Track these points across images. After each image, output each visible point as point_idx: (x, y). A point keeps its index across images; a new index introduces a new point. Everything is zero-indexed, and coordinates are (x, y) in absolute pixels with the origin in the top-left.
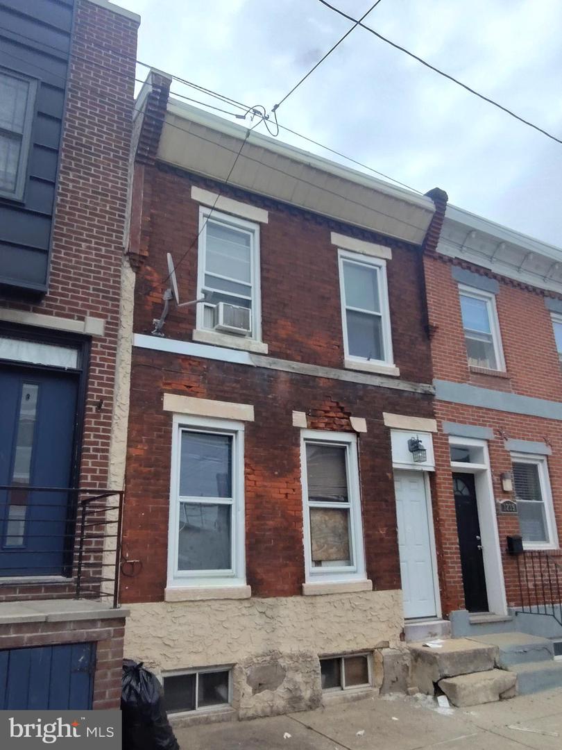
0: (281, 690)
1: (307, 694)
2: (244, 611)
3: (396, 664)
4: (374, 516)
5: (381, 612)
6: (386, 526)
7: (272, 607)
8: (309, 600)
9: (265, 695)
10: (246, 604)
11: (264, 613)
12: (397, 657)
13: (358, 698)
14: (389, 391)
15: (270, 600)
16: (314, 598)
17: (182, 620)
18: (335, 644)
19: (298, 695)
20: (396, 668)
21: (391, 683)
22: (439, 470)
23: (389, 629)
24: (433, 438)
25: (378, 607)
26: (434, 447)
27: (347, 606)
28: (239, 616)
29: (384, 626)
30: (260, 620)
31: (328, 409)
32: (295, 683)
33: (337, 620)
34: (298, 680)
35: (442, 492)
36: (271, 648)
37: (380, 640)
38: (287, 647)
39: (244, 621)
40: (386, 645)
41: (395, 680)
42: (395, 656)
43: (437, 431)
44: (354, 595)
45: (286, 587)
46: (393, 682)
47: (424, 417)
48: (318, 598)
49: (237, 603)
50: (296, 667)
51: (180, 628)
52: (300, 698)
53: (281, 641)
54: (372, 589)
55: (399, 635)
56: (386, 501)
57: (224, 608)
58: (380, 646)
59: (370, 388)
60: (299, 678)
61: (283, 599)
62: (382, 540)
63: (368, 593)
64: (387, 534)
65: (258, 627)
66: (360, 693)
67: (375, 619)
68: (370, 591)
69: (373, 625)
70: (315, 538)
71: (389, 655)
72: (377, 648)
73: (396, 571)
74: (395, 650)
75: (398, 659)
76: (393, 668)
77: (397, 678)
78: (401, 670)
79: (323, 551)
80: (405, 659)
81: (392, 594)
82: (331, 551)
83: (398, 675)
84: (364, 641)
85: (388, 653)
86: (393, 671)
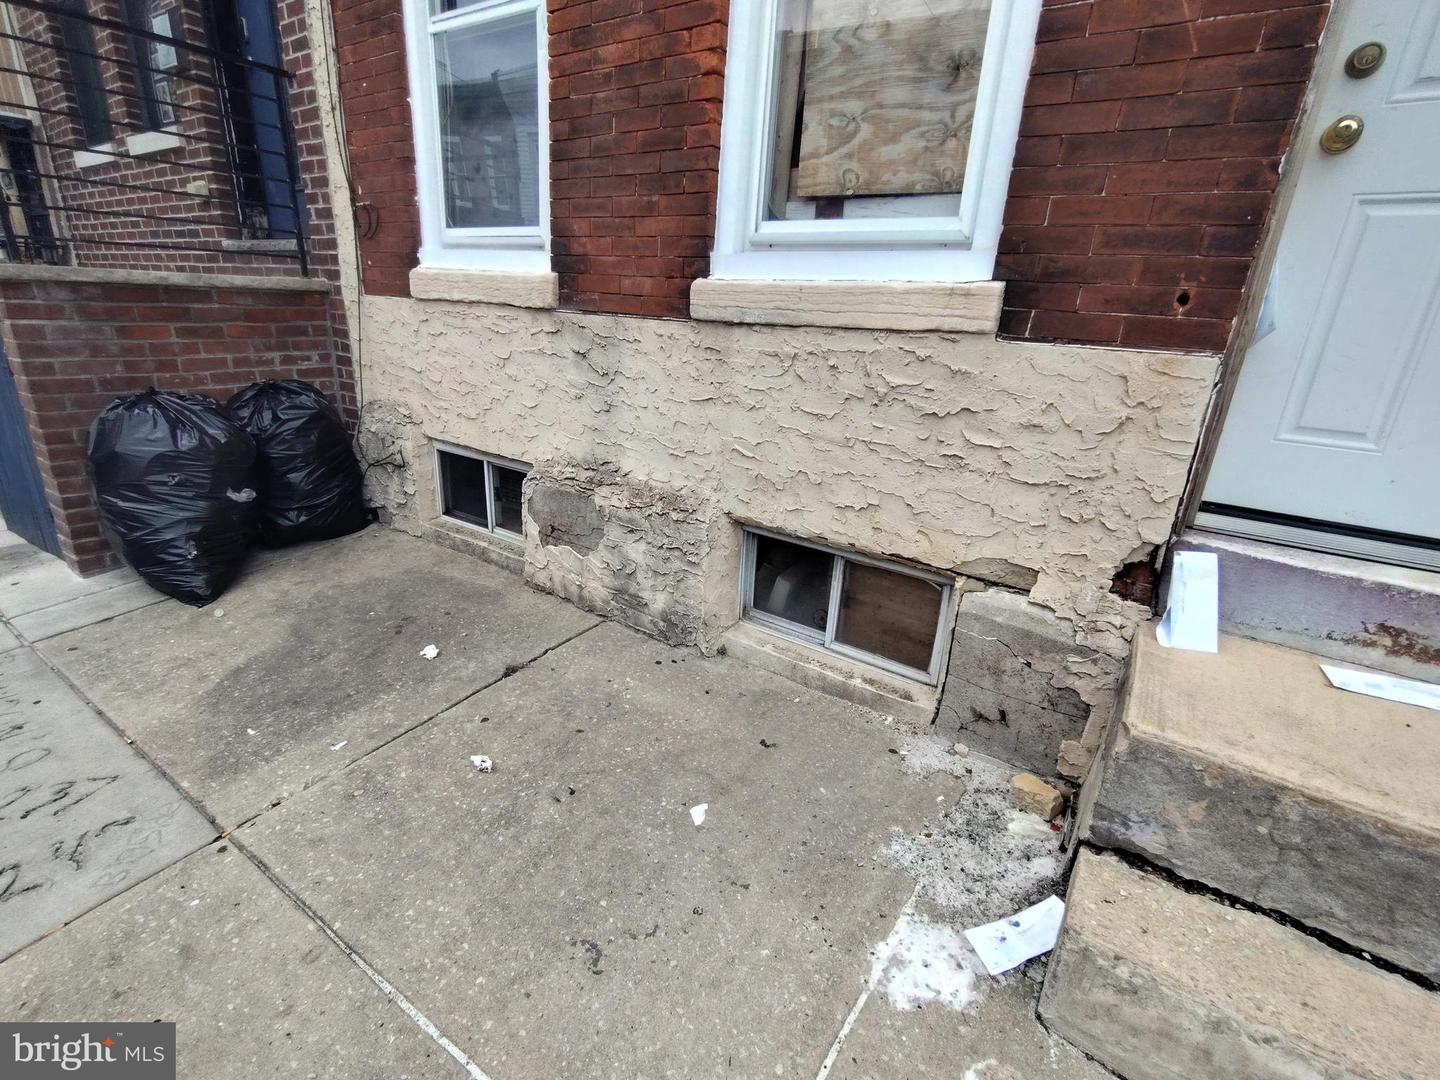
0: (595, 561)
1: (658, 602)
2: (544, 341)
3: (1009, 664)
5: (1026, 442)
7: (605, 342)
8: (708, 337)
9: (563, 554)
10: (546, 323)
11: (584, 356)
12: (1030, 644)
13: (844, 693)
15: (597, 322)
16: (722, 331)
17: (441, 343)
18: (787, 502)
19: (632, 590)
20: (1005, 678)
21: (968, 715)
23: (1054, 524)
25: (1011, 414)
27: (851, 383)
28: (532, 352)
29: (1030, 504)
30: (574, 374)
32: (626, 561)
33: (806, 425)
34: (633, 555)
36: (602, 454)
37: (991, 550)
38: (640, 466)
39: (543, 368)
40: (1019, 580)
41: (994, 715)
42: (1028, 634)
44: (893, 343)
45: (647, 285)
46: (979, 717)
48: (738, 333)
49: (526, 317)
50: (630, 521)
51: (440, 360)
52: (638, 603)
53: (627, 444)
54: (991, 324)
55: (1110, 567)
57: (504, 327)
58: (983, 572)
60: (637, 552)
61: (632, 323)
62: (1157, 43)
63: (966, 345)
65: (573, 392)
66: (857, 682)
67: (986, 461)
68: (981, 333)
69: (968, 482)
70: (820, 100)
71: (999, 619)
72: (969, 577)
73: (1221, 244)
74: (1049, 615)
75: (1037, 653)
76: (997, 672)
77: (1003, 714)
78: (1035, 697)
79: (850, 156)
80: (1075, 669)
81: (1124, 370)
82: (888, 152)
83: (1010, 706)
84: (909, 531)
85: (1000, 611)
86: (988, 682)
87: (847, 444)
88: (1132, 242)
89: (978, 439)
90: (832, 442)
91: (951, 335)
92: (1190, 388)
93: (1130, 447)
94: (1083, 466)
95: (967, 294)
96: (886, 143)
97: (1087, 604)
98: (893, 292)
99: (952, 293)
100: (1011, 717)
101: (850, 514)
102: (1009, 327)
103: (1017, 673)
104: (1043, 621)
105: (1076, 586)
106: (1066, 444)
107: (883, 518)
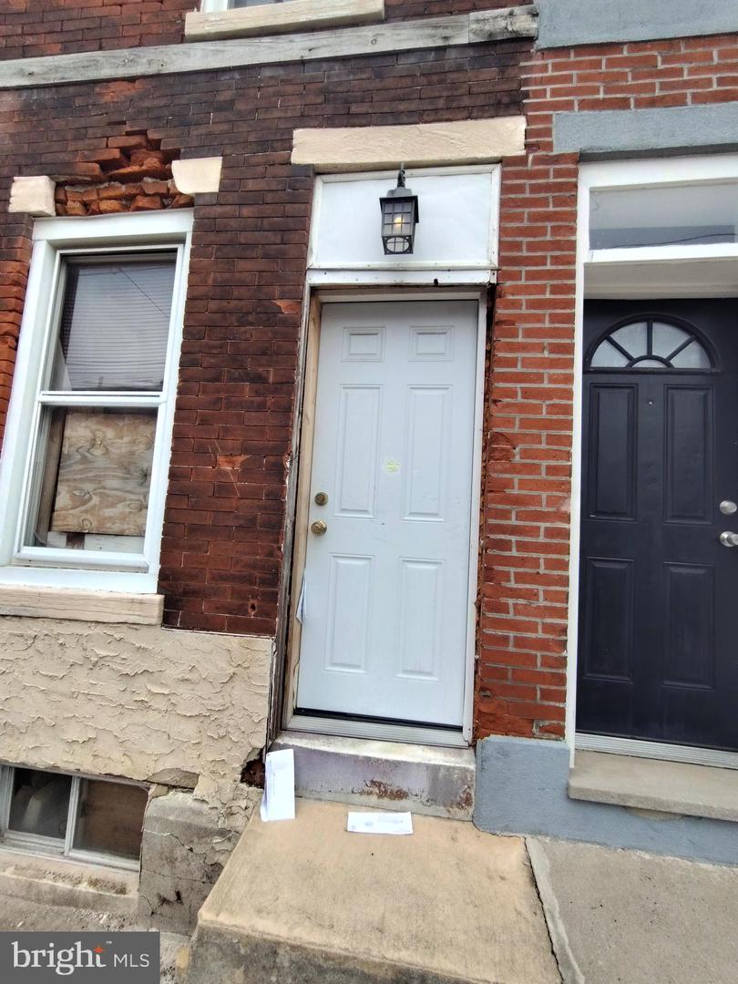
3: (180, 852)
4: (204, 422)
5: (182, 689)
6: (244, 451)
12: (191, 833)
13: (71, 900)
14: (337, 66)
20: (178, 864)
21: (156, 901)
22: (516, 276)
24: (504, 176)
25: (173, 673)
26: (503, 204)
29: (189, 730)
31: (116, 154)
33: (44, 684)
35: (511, 347)
37: (169, 763)
40: (185, 783)
41: (172, 897)
43: (523, 153)
44: (100, 630)
46: (164, 901)
47: (470, 117)
54: (157, 619)
55: (238, 766)
56: (259, 379)
58: (167, 779)
59: (267, 73)
62: (223, 489)
63: (144, 631)
64: (246, 472)
67: (160, 704)
68: (150, 625)
69: (152, 717)
70: (67, 480)
71: (171, 818)
72: (159, 784)
73: (264, 582)
74: (205, 807)
75: (196, 840)
76: (172, 861)
77: (178, 894)
78: (198, 875)
79: (86, 511)
80: (217, 848)
81: (228, 646)
82: (108, 512)
83: (183, 887)
84: (117, 755)
85: (173, 810)
86: (166, 870)
87: (73, 696)
88: (224, 578)
89: (156, 689)
90: (63, 695)
91: (134, 625)
92: (261, 656)
93: (238, 690)
94: (217, 702)
95: (141, 602)
96: (107, 507)
97: (228, 795)
98: (99, 600)
99: (132, 601)
100: (184, 895)
101: (76, 747)
102: (168, 620)
103: (185, 859)
104: (200, 813)
105: (222, 781)
106: (204, 690)
107: (100, 747)
